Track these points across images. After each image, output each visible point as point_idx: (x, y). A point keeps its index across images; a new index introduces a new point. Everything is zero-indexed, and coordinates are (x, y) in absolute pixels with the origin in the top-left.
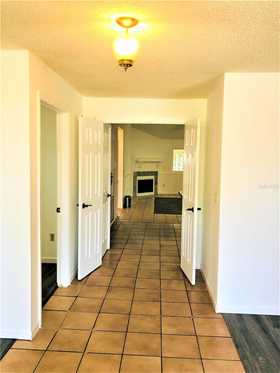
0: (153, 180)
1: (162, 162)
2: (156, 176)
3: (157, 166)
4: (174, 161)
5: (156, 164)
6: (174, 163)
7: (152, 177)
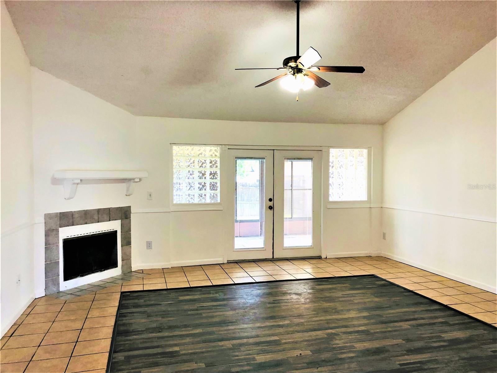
0: (116, 232)
1: (140, 180)
2: (126, 221)
3: (128, 190)
4: (175, 176)
5: (124, 185)
6: (175, 181)
7: (114, 225)
